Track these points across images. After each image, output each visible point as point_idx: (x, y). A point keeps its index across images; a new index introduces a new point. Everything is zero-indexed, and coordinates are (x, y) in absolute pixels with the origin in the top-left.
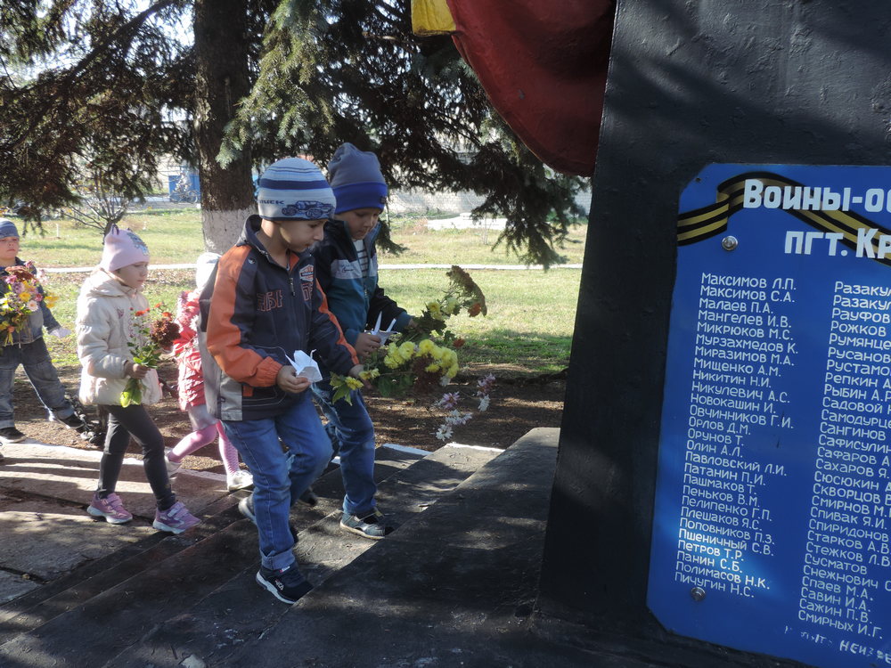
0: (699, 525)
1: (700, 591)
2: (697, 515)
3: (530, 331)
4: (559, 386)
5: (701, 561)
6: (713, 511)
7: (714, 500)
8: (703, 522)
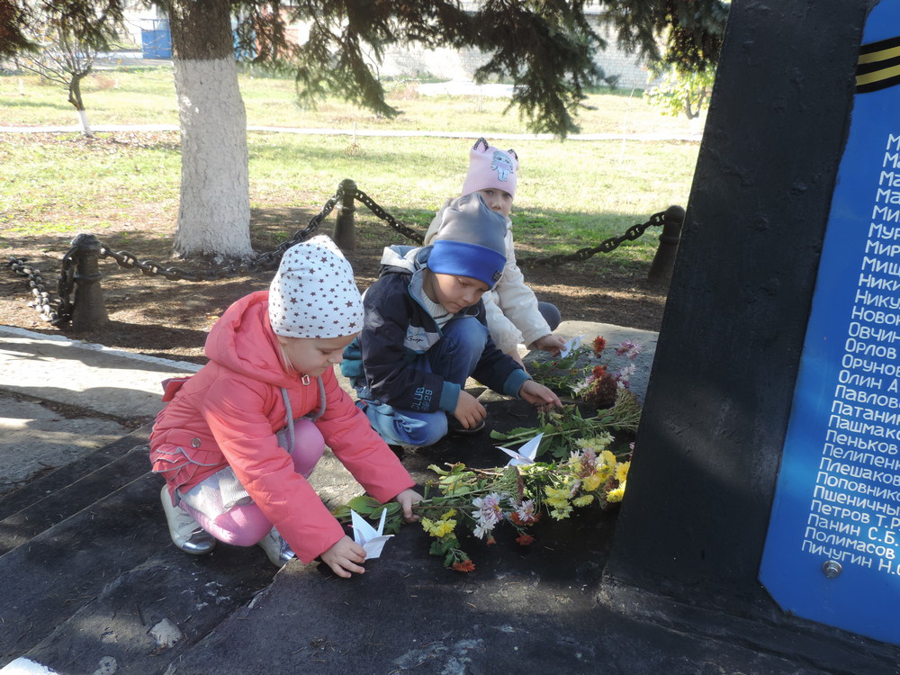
0: (843, 483)
1: (835, 566)
2: (841, 469)
3: (533, 206)
4: (572, 268)
5: (841, 528)
6: (867, 465)
7: (871, 451)
8: (850, 478)
